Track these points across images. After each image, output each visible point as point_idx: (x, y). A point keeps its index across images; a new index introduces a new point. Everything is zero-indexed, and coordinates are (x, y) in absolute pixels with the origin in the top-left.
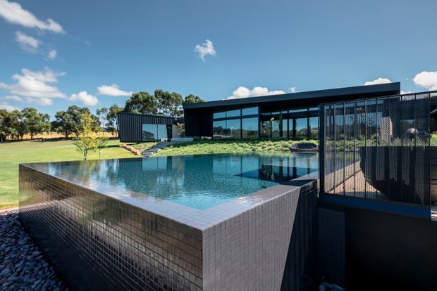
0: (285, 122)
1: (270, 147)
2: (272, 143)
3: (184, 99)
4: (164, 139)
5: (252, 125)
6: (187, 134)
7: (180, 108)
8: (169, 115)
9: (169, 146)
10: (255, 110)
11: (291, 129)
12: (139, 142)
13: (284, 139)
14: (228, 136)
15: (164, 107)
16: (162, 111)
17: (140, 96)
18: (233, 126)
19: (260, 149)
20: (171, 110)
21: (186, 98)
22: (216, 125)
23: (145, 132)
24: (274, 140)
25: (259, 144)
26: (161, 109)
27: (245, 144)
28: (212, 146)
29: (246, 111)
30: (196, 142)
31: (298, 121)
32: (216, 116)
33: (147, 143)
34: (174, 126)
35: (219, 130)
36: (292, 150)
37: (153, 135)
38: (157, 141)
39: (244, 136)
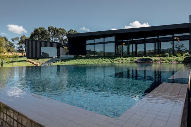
0: (131, 46)
1: (122, 61)
2: (124, 59)
3: (67, 32)
4: (55, 56)
5: (110, 48)
6: (70, 53)
7: (65, 37)
8: (58, 42)
9: (58, 61)
10: (113, 39)
11: (134, 50)
12: (39, 58)
13: (131, 56)
14: (95, 56)
15: (55, 37)
16: (53, 40)
17: (39, 30)
18: (99, 49)
19: (116, 62)
20: (59, 39)
21: (68, 32)
22: (88, 48)
23: (43, 53)
24: (125, 57)
25: (116, 59)
26: (53, 38)
27: (106, 59)
28: (86, 60)
29: (107, 39)
30: (75, 58)
31: (138, 45)
32: (88, 42)
33: (44, 59)
34: (61, 48)
35: (90, 52)
36: (136, 62)
37: (48, 55)
38: (51, 58)
39: (105, 55)
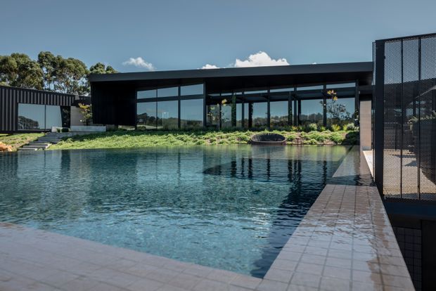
0: (239, 106)
1: (221, 140)
2: (224, 135)
3: (88, 69)
4: (56, 127)
5: (194, 111)
6: (97, 120)
7: (82, 82)
8: (65, 92)
9: (65, 139)
10: (199, 89)
11: (247, 117)
12: (11, 133)
13: (239, 130)
14: (159, 128)
15: (55, 80)
16: (52, 87)
17: (13, 61)
18: (167, 112)
19: (207, 142)
20: (67, 84)
21: (92, 70)
22: (141, 109)
23: (23, 119)
24: (226, 131)
25: (206, 136)
26: (50, 82)
27: (185, 136)
28: (135, 138)
29: (186, 90)
30: (109, 133)
31: (255, 105)
32: (141, 95)
33: (26, 135)
34: (73, 108)
35: (146, 118)
36: (250, 142)
37: (36, 124)
38: (45, 132)
39: (182, 127)
